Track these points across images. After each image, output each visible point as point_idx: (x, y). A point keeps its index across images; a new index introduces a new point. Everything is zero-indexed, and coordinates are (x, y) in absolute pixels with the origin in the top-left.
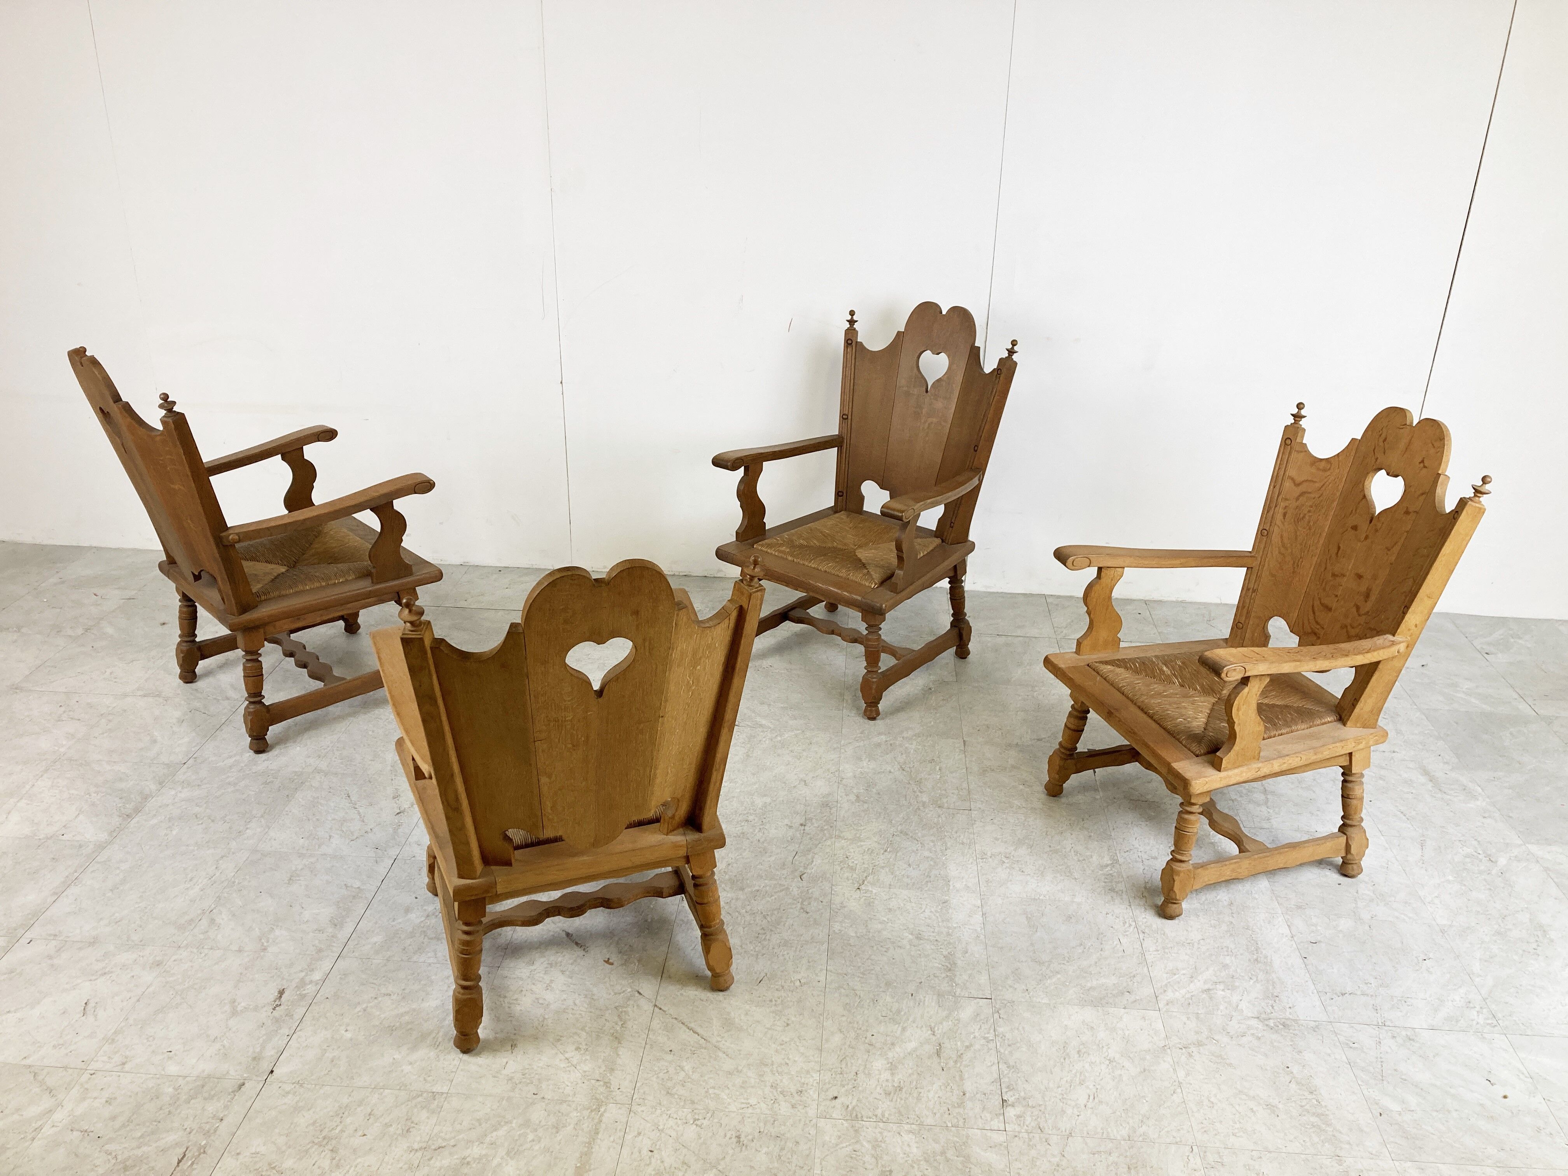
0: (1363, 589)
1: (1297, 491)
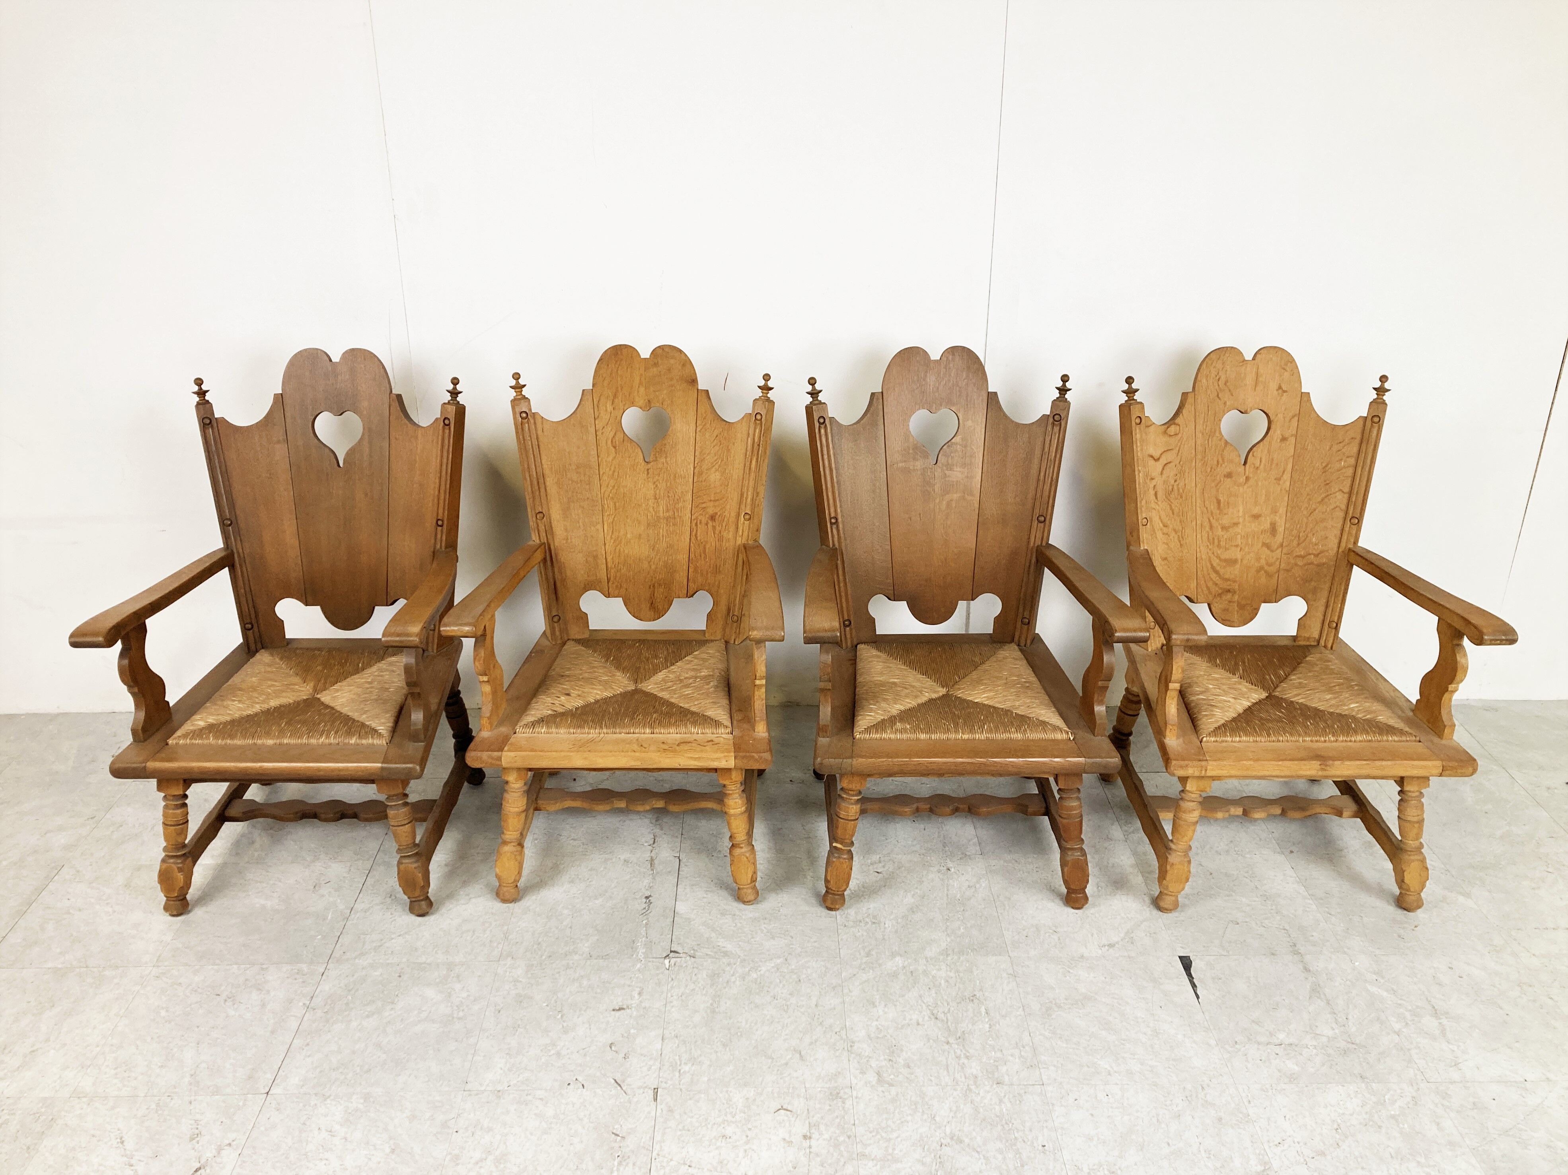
0: (1267, 526)
1: (1159, 466)
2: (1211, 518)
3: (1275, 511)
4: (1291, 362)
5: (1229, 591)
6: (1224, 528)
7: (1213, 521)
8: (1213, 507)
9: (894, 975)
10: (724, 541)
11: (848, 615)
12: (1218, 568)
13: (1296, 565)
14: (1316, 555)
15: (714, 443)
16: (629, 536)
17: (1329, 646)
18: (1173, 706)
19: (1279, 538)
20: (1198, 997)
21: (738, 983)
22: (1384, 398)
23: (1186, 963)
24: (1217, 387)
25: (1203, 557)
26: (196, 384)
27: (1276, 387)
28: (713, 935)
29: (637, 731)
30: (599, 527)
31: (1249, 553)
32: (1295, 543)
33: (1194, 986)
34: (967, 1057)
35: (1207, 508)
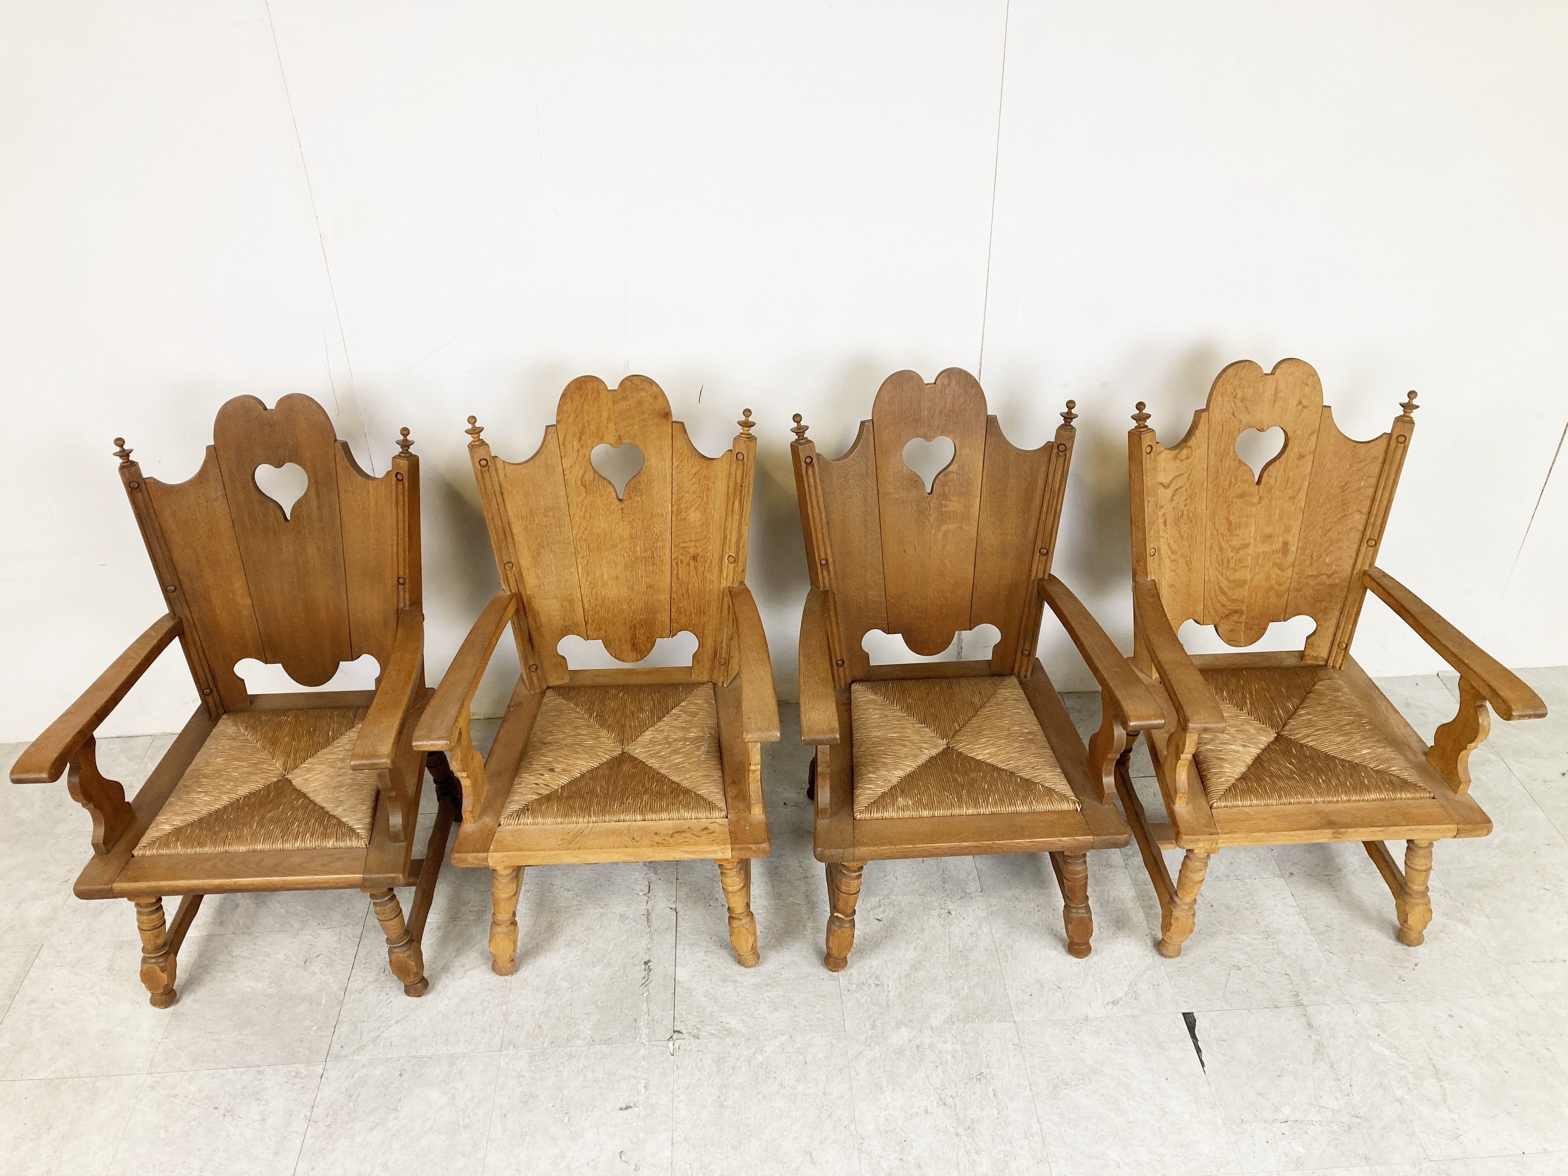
0: (1278, 545)
1: (1170, 492)
2: (1221, 541)
3: (1288, 530)
4: (1313, 376)
5: (1236, 612)
6: (1233, 549)
7: (1224, 544)
8: (1223, 529)
9: (900, 1051)
10: (708, 582)
11: (841, 655)
12: (1226, 590)
13: (1307, 584)
14: (1330, 576)
15: (693, 481)
16: (605, 577)
17: (1338, 666)
18: (1184, 773)
19: (1291, 557)
20: (1203, 1065)
21: (744, 1068)
22: (1412, 415)
23: (1190, 1020)
24: (1233, 405)
25: (1212, 579)
26: (117, 445)
27: (1295, 403)
28: (716, 1008)
29: (627, 818)
30: (573, 570)
31: (1259, 573)
32: (1308, 563)
33: (1199, 1050)
34: (977, 1152)
35: (1217, 530)
